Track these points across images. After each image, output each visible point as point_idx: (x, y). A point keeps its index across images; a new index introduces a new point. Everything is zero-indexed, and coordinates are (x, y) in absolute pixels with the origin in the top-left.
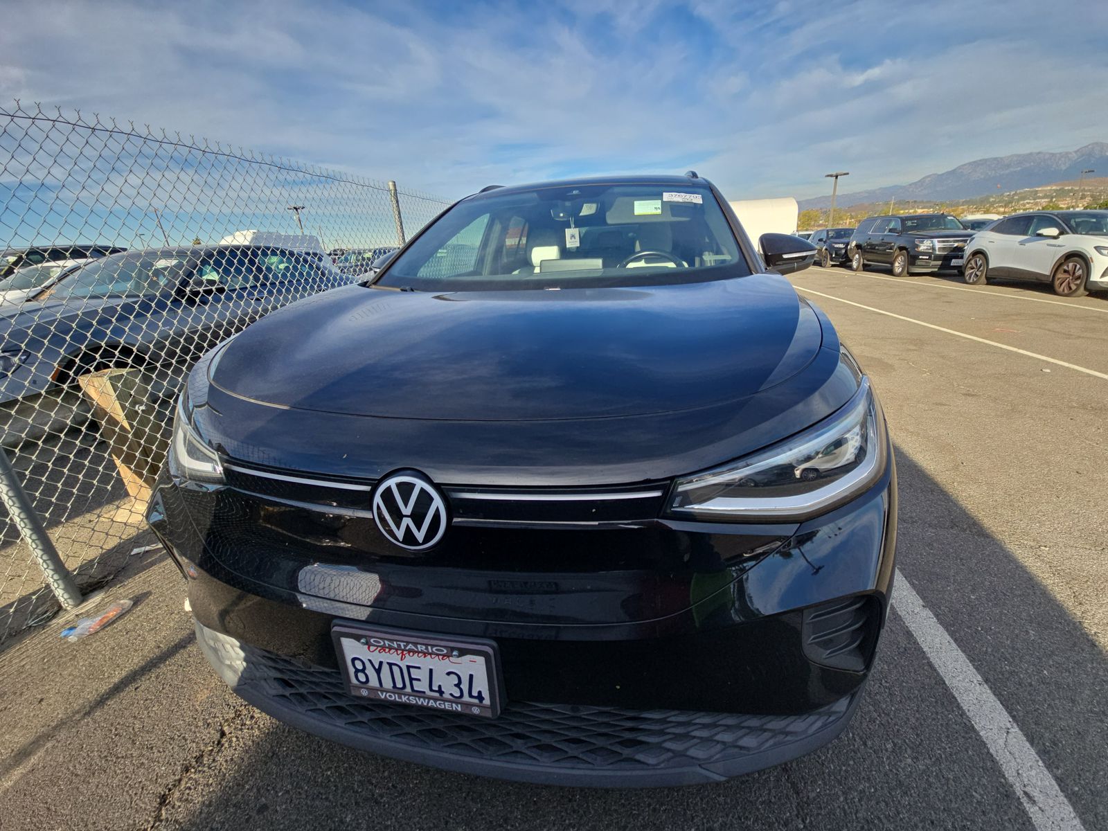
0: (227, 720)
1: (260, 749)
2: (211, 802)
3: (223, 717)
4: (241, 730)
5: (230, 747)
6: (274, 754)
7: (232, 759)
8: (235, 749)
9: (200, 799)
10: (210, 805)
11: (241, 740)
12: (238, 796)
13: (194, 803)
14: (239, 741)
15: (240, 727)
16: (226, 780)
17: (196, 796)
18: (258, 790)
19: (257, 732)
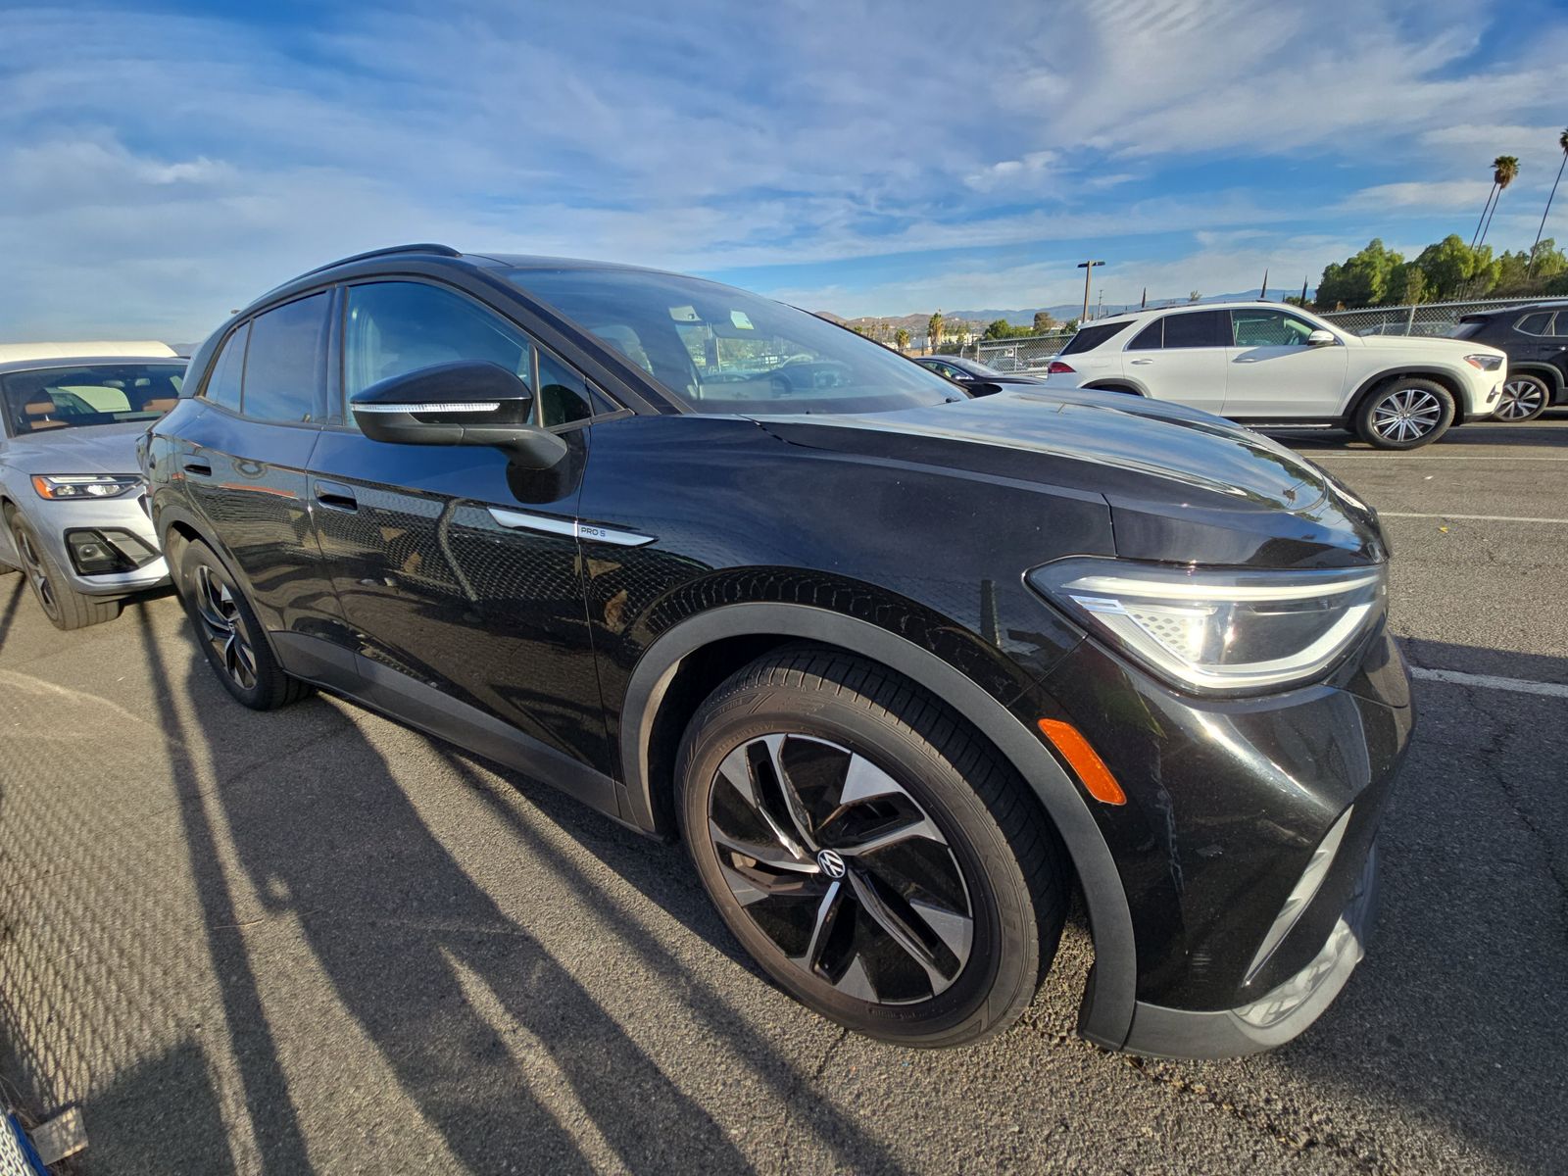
0: (1286, 1146)
1: (1318, 1070)
2: (1416, 1116)
3: (1281, 1157)
4: (1296, 1112)
5: (1330, 1121)
6: (1319, 1049)
7: (1348, 1109)
8: (1331, 1110)
9: (1420, 1134)
10: (1423, 1116)
11: (1313, 1106)
12: (1394, 1080)
13: (1429, 1140)
14: (1316, 1108)
15: (1292, 1117)
16: (1380, 1106)
17: (1419, 1143)
18: (1376, 1054)
19: (1293, 1085)
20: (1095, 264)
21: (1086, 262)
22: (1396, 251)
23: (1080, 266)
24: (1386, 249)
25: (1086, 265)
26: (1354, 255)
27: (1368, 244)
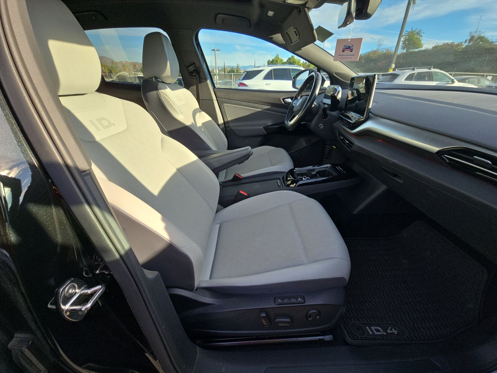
20: (217, 50)
21: (214, 49)
22: (282, 58)
23: (212, 50)
24: (280, 57)
25: (214, 50)
26: (273, 58)
27: (276, 56)
